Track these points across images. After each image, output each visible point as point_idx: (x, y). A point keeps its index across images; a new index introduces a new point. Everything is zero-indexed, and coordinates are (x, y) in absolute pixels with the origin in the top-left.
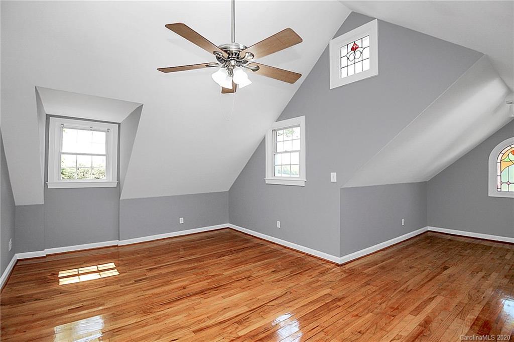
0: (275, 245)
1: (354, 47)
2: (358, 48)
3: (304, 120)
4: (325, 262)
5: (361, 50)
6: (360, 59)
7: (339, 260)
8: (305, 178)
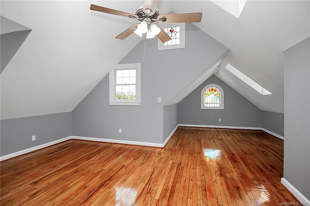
0: (118, 144)
1: (172, 30)
2: (174, 31)
3: (140, 65)
4: (155, 148)
5: (176, 33)
6: (175, 38)
7: (162, 145)
8: (140, 100)
